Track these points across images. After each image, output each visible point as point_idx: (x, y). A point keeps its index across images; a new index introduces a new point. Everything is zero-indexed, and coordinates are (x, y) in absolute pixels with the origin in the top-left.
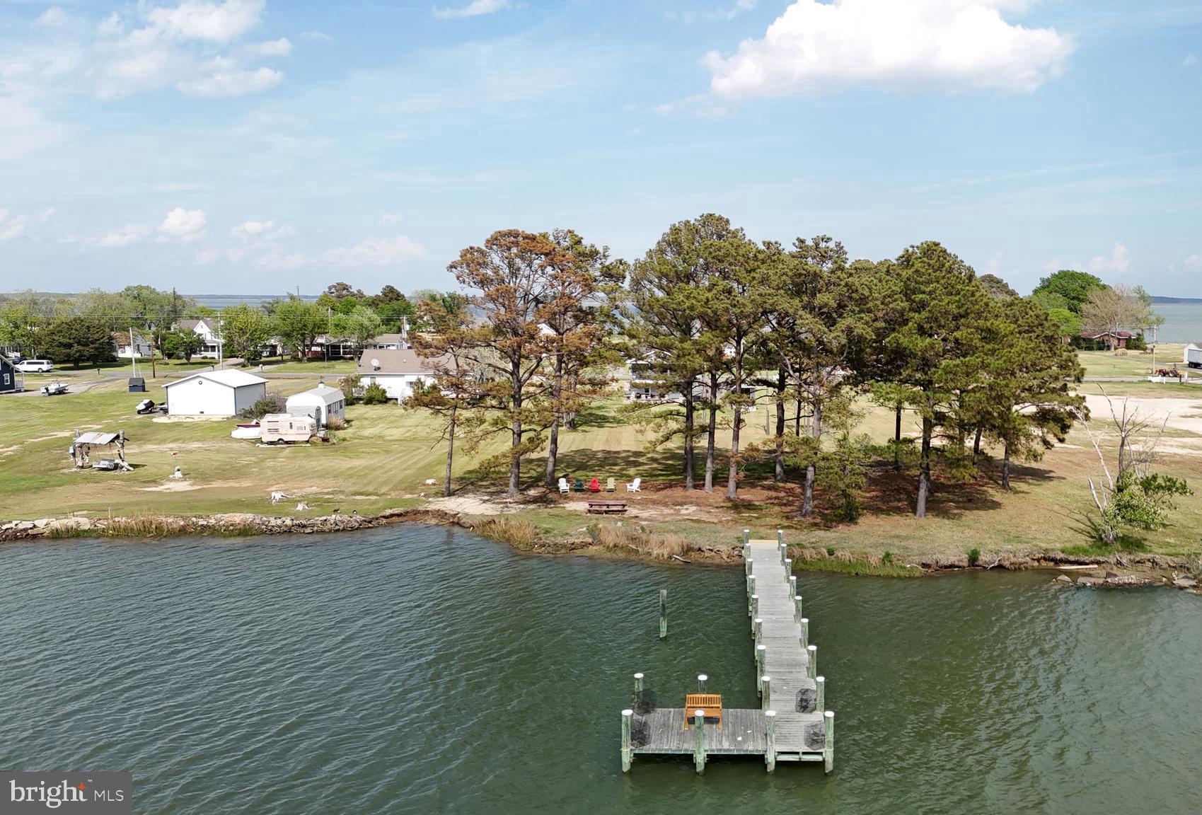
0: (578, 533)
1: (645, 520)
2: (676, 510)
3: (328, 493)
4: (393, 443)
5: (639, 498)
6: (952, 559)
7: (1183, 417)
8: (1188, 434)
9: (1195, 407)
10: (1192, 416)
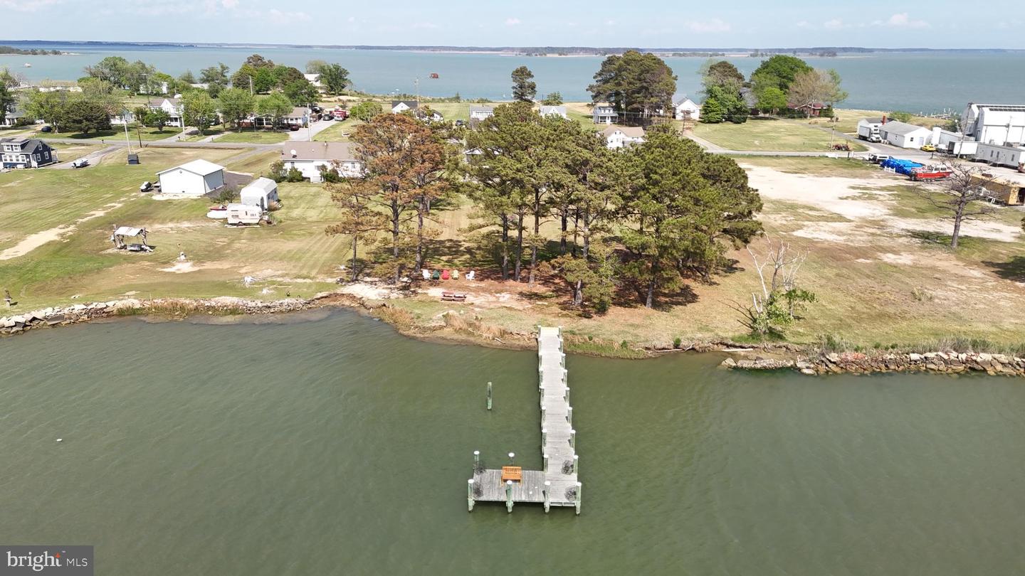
0: (436, 319)
1: (478, 307)
2: (497, 297)
3: (279, 276)
4: (313, 224)
5: (474, 286)
6: (664, 345)
7: (841, 198)
8: (840, 218)
9: (853, 188)
10: (847, 198)
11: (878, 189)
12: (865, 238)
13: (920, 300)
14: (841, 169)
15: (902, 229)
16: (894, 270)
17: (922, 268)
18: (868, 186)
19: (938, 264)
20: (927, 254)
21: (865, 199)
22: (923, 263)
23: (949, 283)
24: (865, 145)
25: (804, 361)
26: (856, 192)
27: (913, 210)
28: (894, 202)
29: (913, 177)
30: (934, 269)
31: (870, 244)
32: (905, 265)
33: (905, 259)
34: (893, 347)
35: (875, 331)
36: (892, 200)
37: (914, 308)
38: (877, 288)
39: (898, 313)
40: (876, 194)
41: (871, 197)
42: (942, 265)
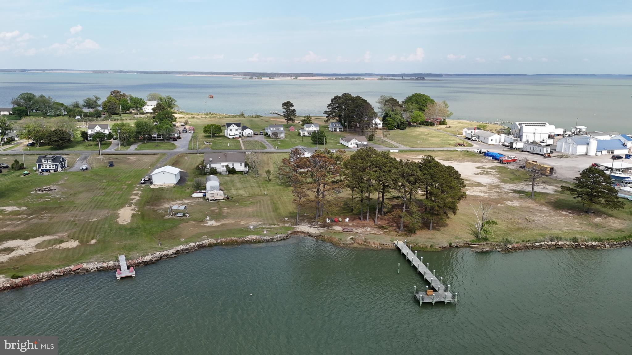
0: (348, 240)
3: (262, 225)
6: (446, 245)
7: (475, 174)
8: (480, 185)
9: (477, 168)
10: (478, 174)
11: (489, 169)
12: (495, 194)
13: (530, 221)
14: (467, 157)
15: (508, 189)
16: (514, 209)
17: (524, 207)
18: (484, 167)
19: (529, 205)
20: (523, 201)
21: (486, 174)
22: (523, 205)
23: (537, 214)
24: (471, 143)
25: (499, 248)
26: (480, 171)
27: (508, 179)
28: (499, 175)
29: (502, 162)
30: (528, 207)
31: (499, 197)
32: (517, 206)
33: (516, 204)
34: (529, 241)
35: (519, 235)
36: (497, 174)
37: (529, 225)
38: (512, 217)
39: (524, 227)
40: (489, 171)
41: (488, 173)
42: (531, 205)
